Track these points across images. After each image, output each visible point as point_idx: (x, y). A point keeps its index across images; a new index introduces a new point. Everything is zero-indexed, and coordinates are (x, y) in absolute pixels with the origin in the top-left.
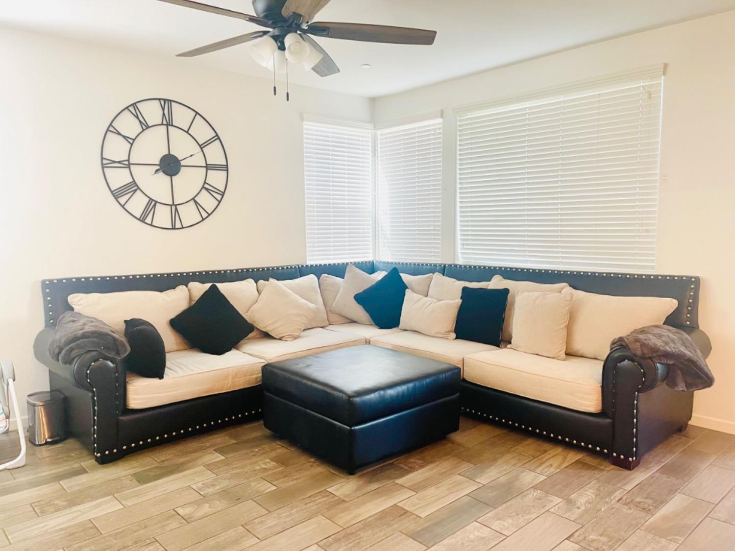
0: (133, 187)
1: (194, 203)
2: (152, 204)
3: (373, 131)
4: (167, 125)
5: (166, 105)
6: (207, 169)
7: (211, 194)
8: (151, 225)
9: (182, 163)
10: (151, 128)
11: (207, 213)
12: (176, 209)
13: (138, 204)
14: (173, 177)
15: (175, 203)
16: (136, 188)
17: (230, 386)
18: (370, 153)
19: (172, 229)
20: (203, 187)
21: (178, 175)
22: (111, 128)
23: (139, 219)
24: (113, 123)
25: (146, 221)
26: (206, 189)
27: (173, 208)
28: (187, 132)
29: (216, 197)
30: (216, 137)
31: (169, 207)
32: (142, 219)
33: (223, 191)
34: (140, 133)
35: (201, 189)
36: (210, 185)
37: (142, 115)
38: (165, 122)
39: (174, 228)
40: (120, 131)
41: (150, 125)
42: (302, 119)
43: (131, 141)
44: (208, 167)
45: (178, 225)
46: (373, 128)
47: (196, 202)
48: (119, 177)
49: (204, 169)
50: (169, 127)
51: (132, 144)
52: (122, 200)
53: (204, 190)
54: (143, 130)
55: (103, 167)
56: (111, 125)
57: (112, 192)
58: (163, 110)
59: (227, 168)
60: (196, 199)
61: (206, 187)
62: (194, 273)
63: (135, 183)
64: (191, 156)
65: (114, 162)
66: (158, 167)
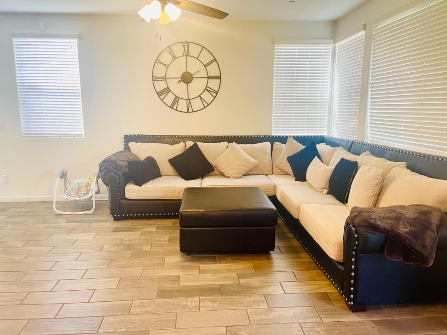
0: (167, 90)
1: (200, 98)
2: (177, 99)
3: (334, 44)
4: (186, 56)
5: (186, 45)
6: (208, 79)
7: (210, 93)
8: (176, 110)
9: (194, 76)
10: (178, 58)
11: (207, 104)
12: (190, 101)
13: (169, 99)
14: (188, 84)
15: (189, 98)
16: (169, 90)
17: (177, 197)
18: (330, 60)
19: (187, 112)
20: (205, 89)
21: (192, 83)
22: (157, 61)
23: (170, 107)
24: (159, 58)
25: (173, 108)
26: (207, 90)
27: (188, 101)
28: (197, 59)
29: (213, 95)
30: (215, 60)
31: (186, 100)
32: (172, 107)
33: (217, 91)
34: (172, 62)
35: (204, 91)
36: (209, 88)
37: (173, 53)
38: (185, 54)
39: (188, 112)
40: (161, 62)
41: (177, 57)
42: (274, 43)
43: (167, 66)
44: (209, 78)
45: (190, 110)
46: (333, 43)
47: (201, 98)
48: (161, 86)
49: (207, 79)
50: (187, 57)
51: (167, 68)
52: (162, 97)
53: (206, 91)
54: (173, 60)
55: (153, 80)
56: (157, 59)
57: (157, 93)
58: (184, 48)
59: (221, 77)
60: (201, 96)
61: (207, 89)
62: (189, 136)
63: (169, 88)
64: (198, 72)
65: (158, 78)
66: (181, 79)
